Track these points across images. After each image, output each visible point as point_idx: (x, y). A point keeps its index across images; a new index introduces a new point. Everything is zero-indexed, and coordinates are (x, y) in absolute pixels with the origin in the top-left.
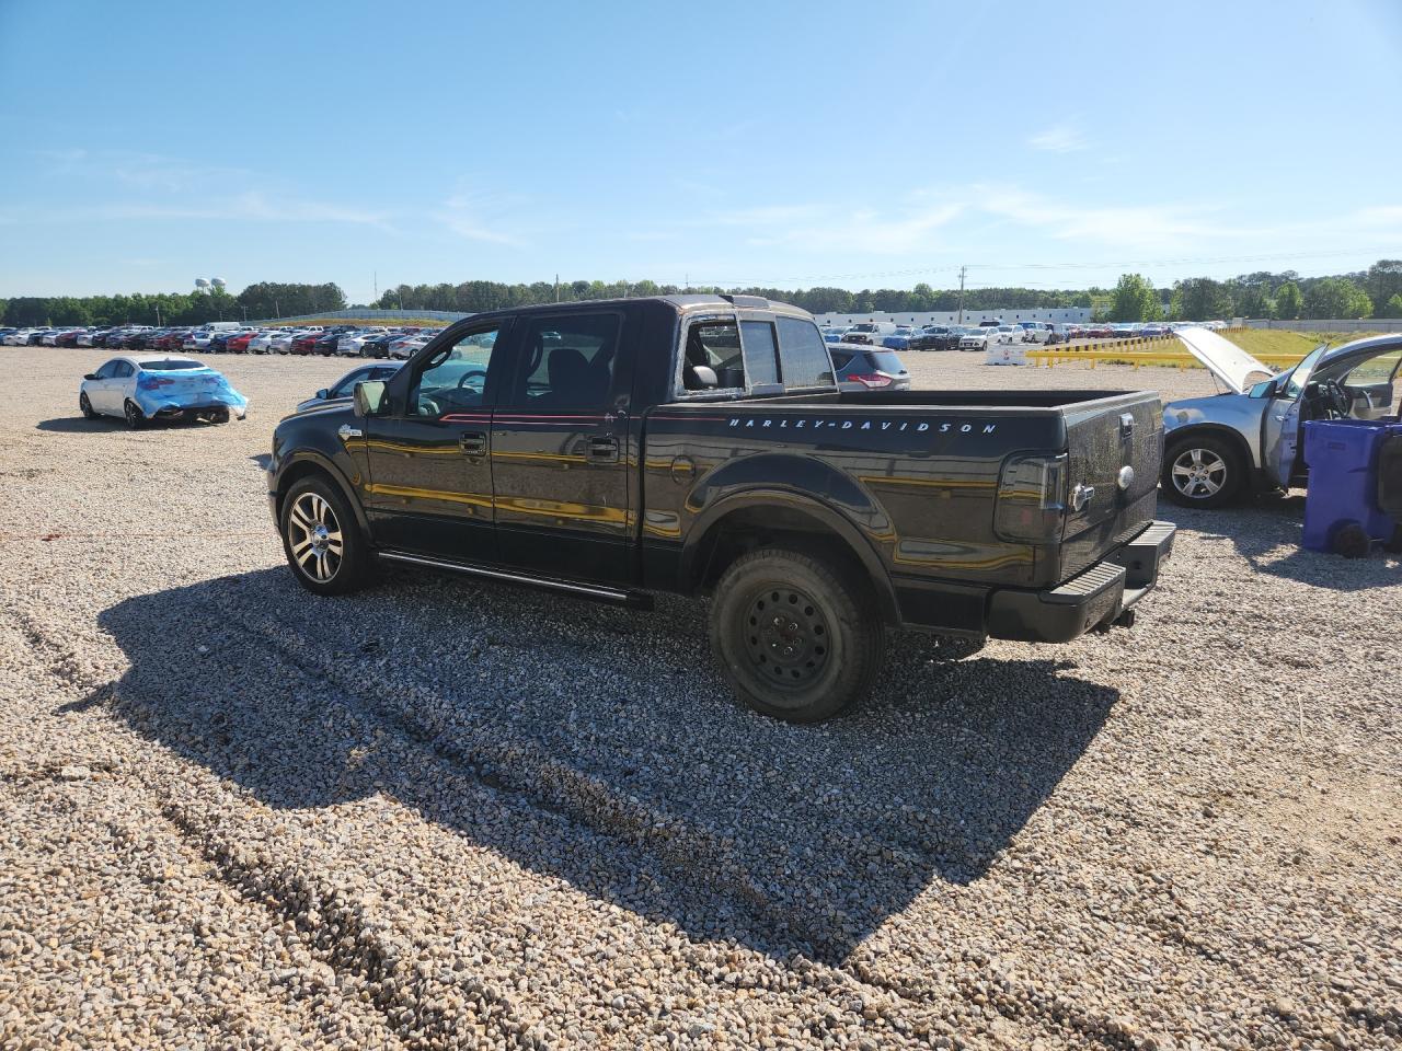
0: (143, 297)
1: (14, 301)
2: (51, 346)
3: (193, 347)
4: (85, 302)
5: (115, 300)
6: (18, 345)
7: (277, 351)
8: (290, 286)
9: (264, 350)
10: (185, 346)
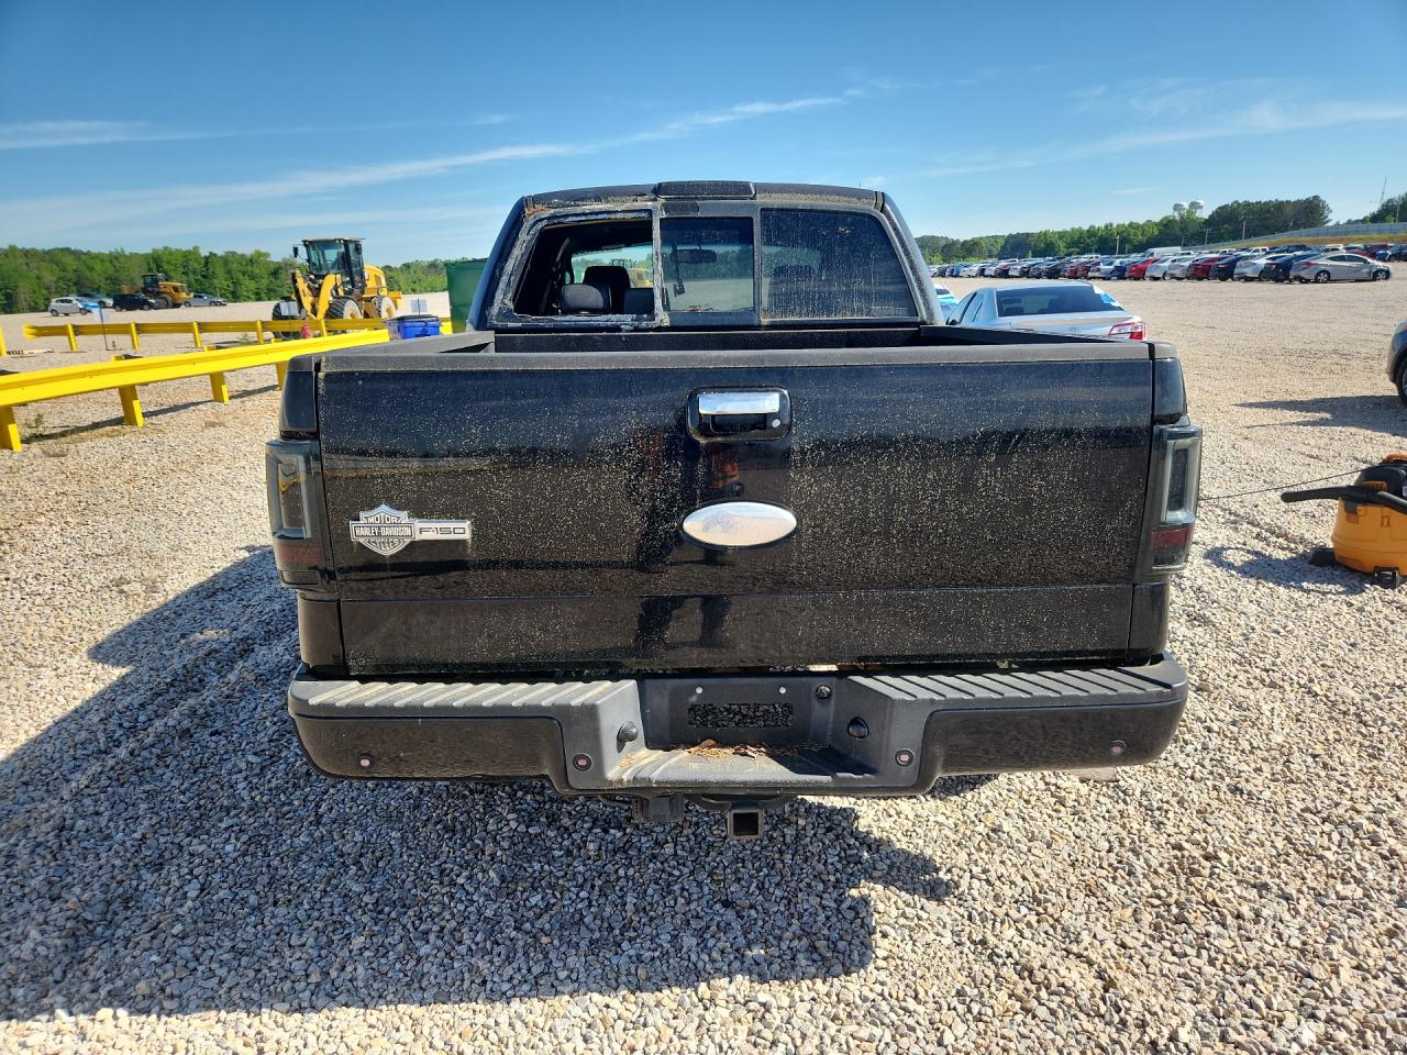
0: (1115, 226)
1: (1011, 236)
2: (992, 276)
3: (1097, 274)
4: (1062, 235)
5: (1088, 231)
6: (969, 276)
7: (1173, 277)
8: (1265, 203)
9: (1160, 276)
10: (1090, 274)
